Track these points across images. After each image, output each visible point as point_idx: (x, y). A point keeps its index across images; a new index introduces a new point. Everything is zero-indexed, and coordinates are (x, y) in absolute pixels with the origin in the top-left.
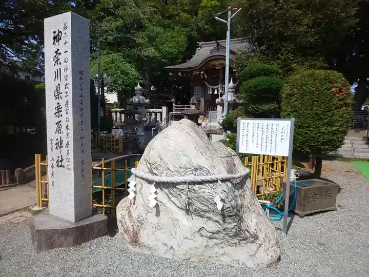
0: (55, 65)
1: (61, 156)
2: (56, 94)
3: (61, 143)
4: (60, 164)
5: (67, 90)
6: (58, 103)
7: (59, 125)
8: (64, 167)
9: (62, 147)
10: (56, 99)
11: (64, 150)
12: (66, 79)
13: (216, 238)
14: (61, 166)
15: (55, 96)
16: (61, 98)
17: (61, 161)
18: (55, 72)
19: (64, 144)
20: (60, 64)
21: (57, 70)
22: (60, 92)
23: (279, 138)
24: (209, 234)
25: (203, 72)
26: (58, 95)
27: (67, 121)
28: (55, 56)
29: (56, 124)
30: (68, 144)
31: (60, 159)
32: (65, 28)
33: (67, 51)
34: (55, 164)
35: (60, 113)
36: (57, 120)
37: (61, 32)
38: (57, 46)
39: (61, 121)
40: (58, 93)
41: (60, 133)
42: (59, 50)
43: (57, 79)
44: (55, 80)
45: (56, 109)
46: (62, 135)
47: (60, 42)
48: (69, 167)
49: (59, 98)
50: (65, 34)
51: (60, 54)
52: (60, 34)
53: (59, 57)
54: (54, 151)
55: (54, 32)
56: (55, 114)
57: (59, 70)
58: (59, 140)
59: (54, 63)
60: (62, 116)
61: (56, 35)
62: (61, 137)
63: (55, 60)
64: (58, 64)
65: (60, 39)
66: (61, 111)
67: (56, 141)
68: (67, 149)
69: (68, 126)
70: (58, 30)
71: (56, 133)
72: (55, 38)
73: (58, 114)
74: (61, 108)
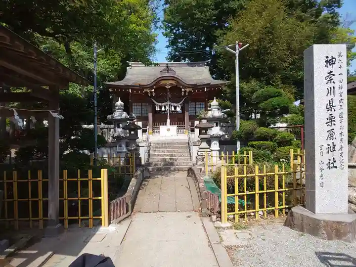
0: (327, 83)
1: (334, 158)
2: (328, 107)
3: (334, 148)
4: (332, 165)
5: (341, 104)
6: (331, 115)
7: (332, 132)
8: (336, 167)
9: (335, 150)
10: (328, 111)
11: (337, 154)
12: (341, 96)
14: (332, 168)
15: (327, 109)
16: (335, 111)
17: (333, 163)
18: (328, 89)
19: (337, 148)
20: (334, 83)
21: (330, 88)
22: (334, 105)
26: (331, 108)
27: (340, 129)
28: (328, 76)
29: (328, 132)
30: (341, 148)
31: (332, 161)
32: (340, 55)
33: (342, 74)
34: (325, 167)
35: (333, 122)
36: (329, 128)
37: (335, 58)
38: (330, 68)
39: (333, 129)
40: (330, 106)
41: (333, 139)
42: (332, 72)
43: (329, 94)
44: (327, 95)
45: (328, 119)
46: (334, 141)
47: (334, 65)
48: (343, 167)
49: (331, 110)
50: (340, 60)
51: (334, 75)
52: (334, 60)
53: (332, 77)
54: (324, 155)
55: (327, 57)
56: (326, 123)
57: (332, 88)
58: (331, 145)
59: (326, 81)
60: (334, 125)
61: (329, 59)
62: (333, 143)
63: (328, 79)
64: (331, 83)
65: (334, 63)
66: (334, 121)
67: (328, 146)
68: (340, 152)
69: (342, 133)
70: (332, 57)
71: (327, 140)
72: (327, 62)
73: (330, 124)
74: (335, 118)
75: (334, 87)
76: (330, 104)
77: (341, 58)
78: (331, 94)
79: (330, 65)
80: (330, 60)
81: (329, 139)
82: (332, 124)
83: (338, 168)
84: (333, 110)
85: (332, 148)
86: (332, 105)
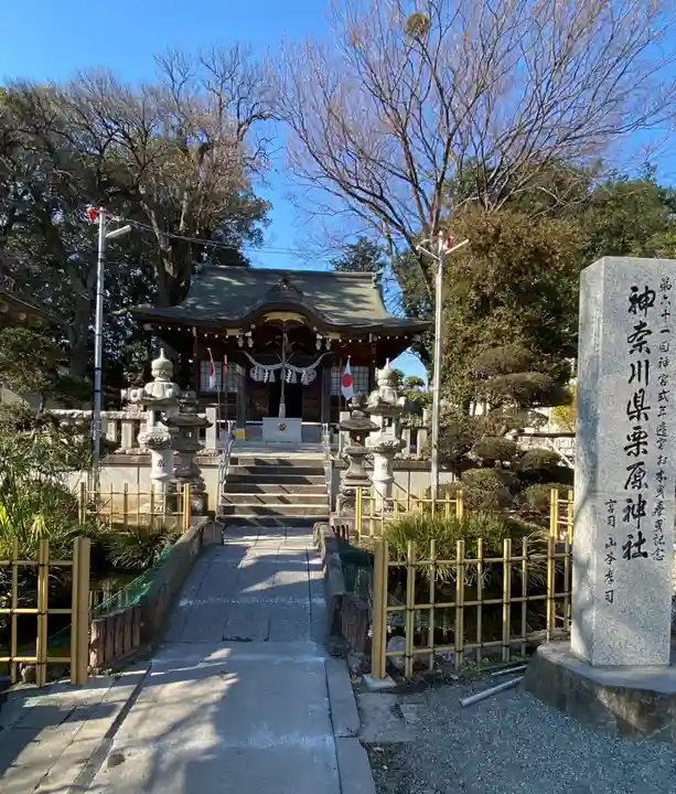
0: (631, 352)
1: (640, 534)
2: (632, 408)
3: (641, 508)
4: (634, 551)
5: (663, 403)
6: (638, 428)
7: (637, 471)
8: (645, 555)
9: (644, 514)
10: (631, 418)
11: (648, 522)
12: (663, 383)
14: (635, 556)
15: (629, 413)
16: (647, 419)
17: (637, 545)
18: (632, 366)
19: (649, 508)
20: (648, 352)
21: (639, 363)
22: (645, 406)
26: (639, 411)
27: (659, 463)
28: (636, 334)
29: (628, 469)
30: (659, 508)
31: (636, 540)
32: (666, 286)
33: (667, 331)
34: (618, 552)
35: (642, 447)
36: (633, 460)
37: (651, 292)
38: (640, 316)
39: (642, 463)
40: (636, 407)
41: (639, 487)
42: (645, 325)
43: (636, 379)
44: (630, 381)
45: (629, 439)
46: (643, 491)
47: (649, 309)
48: (661, 554)
49: (639, 418)
50: (666, 298)
51: (649, 332)
52: (650, 296)
53: (646, 338)
54: (616, 525)
55: (635, 289)
56: (626, 449)
57: (643, 364)
58: (636, 501)
59: (630, 347)
60: (645, 452)
61: (638, 294)
62: (640, 496)
63: (635, 343)
64: (640, 351)
65: (651, 305)
66: (645, 443)
67: (627, 504)
68: (656, 518)
69: (662, 472)
70: (647, 288)
71: (626, 488)
72: (634, 300)
73: (634, 449)
74: (646, 436)
75: (647, 362)
76: (636, 401)
77: (667, 293)
78: (639, 379)
79: (641, 308)
80: (641, 296)
81: (630, 486)
82: (638, 449)
83: (650, 557)
84: (642, 416)
85: (636, 507)
86: (641, 405)
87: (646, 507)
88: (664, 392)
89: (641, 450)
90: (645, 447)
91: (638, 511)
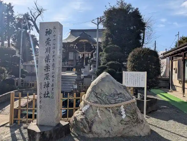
0: (46, 45)
1: (48, 91)
2: (46, 60)
4: (46, 96)
5: (53, 58)
6: (48, 64)
7: (47, 75)
8: (49, 97)
9: (49, 86)
10: (46, 62)
11: (50, 89)
12: (54, 53)
13: (128, 124)
14: (46, 97)
17: (47, 94)
18: (46, 49)
20: (50, 45)
21: (48, 48)
23: (141, 79)
24: (125, 123)
25: (75, 45)
27: (53, 73)
28: (47, 41)
30: (53, 85)
32: (54, 28)
33: (55, 40)
34: (43, 96)
36: (46, 73)
37: (51, 30)
38: (48, 36)
39: (48, 73)
40: (47, 59)
41: (48, 80)
42: (49, 38)
43: (47, 52)
45: (45, 67)
46: (49, 80)
47: (50, 34)
48: (53, 97)
50: (54, 31)
51: (50, 40)
52: (51, 31)
53: (49, 42)
54: (42, 89)
55: (47, 30)
56: (45, 70)
57: (49, 48)
59: (46, 44)
60: (49, 71)
62: (48, 82)
63: (47, 43)
64: (48, 45)
65: (51, 33)
66: (49, 68)
67: (45, 84)
68: (52, 87)
69: (53, 76)
70: (50, 29)
71: (44, 80)
72: (46, 32)
73: (47, 70)
74: (49, 67)
75: (50, 48)
76: (47, 58)
78: (48, 52)
79: (48, 34)
80: (49, 31)
81: (45, 79)
84: (49, 62)
85: (47, 84)
86: (48, 59)
87: (49, 85)
88: (54, 55)
89: (48, 70)
90: (49, 69)
91: (47, 85)
